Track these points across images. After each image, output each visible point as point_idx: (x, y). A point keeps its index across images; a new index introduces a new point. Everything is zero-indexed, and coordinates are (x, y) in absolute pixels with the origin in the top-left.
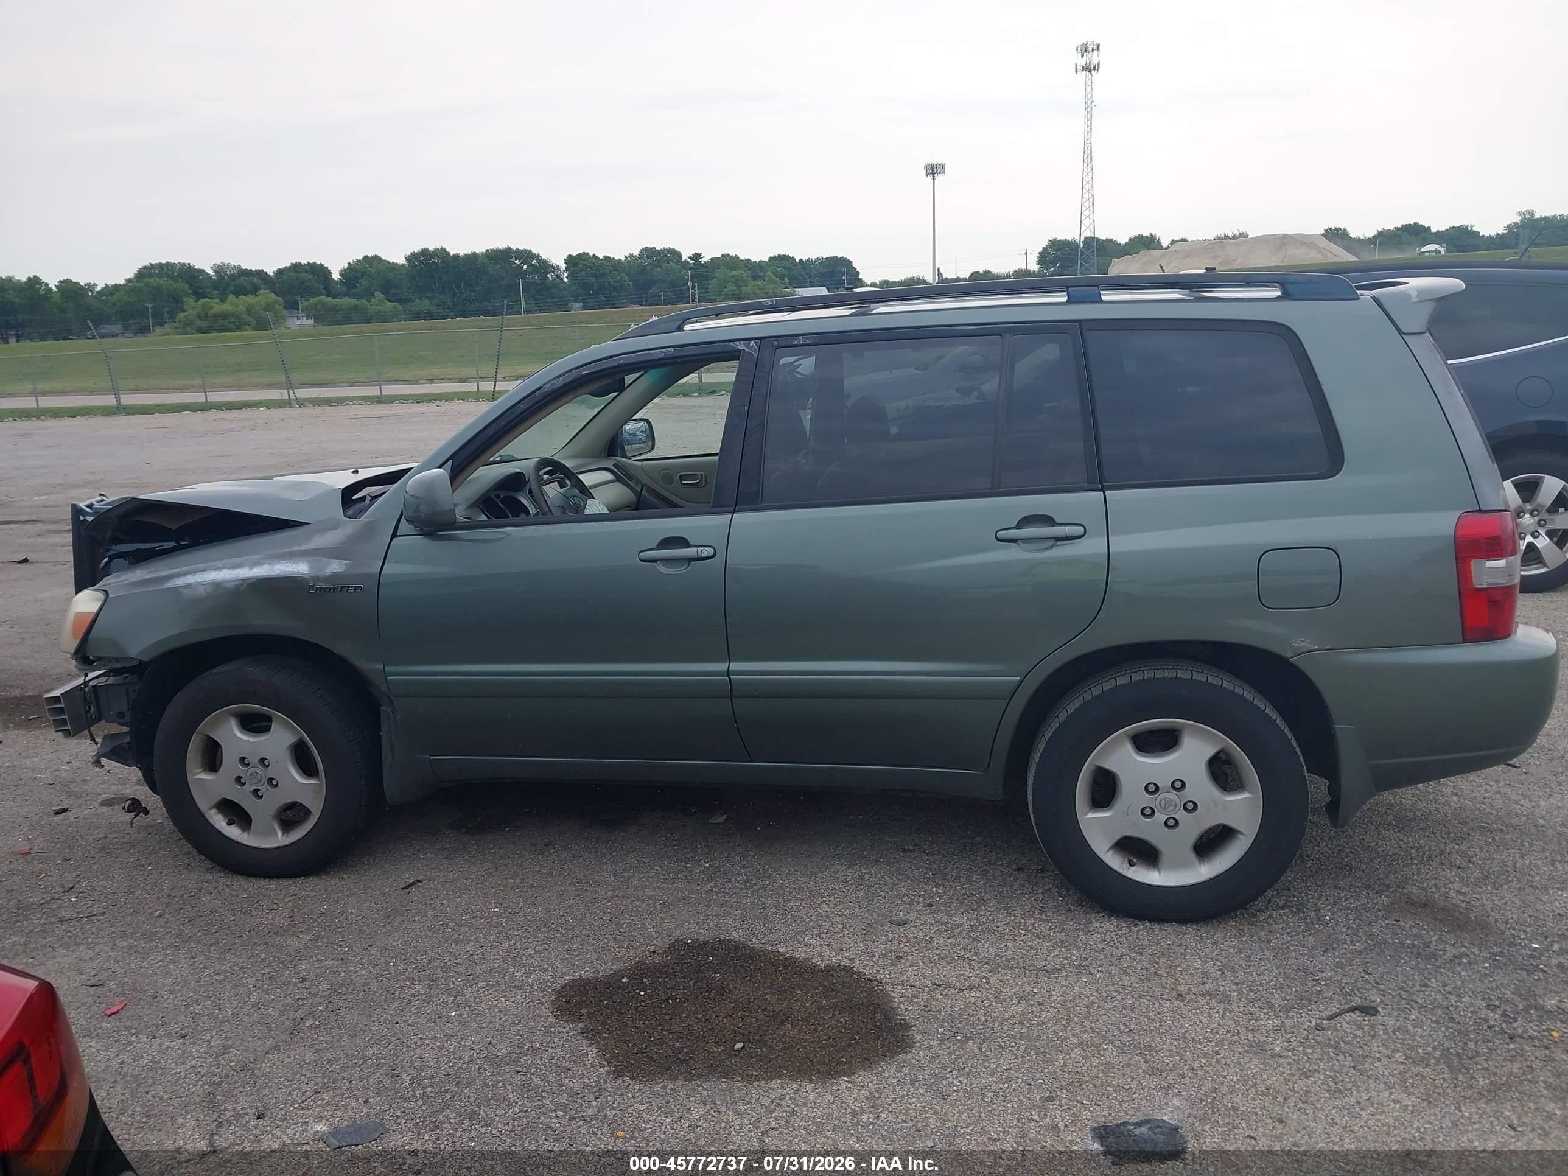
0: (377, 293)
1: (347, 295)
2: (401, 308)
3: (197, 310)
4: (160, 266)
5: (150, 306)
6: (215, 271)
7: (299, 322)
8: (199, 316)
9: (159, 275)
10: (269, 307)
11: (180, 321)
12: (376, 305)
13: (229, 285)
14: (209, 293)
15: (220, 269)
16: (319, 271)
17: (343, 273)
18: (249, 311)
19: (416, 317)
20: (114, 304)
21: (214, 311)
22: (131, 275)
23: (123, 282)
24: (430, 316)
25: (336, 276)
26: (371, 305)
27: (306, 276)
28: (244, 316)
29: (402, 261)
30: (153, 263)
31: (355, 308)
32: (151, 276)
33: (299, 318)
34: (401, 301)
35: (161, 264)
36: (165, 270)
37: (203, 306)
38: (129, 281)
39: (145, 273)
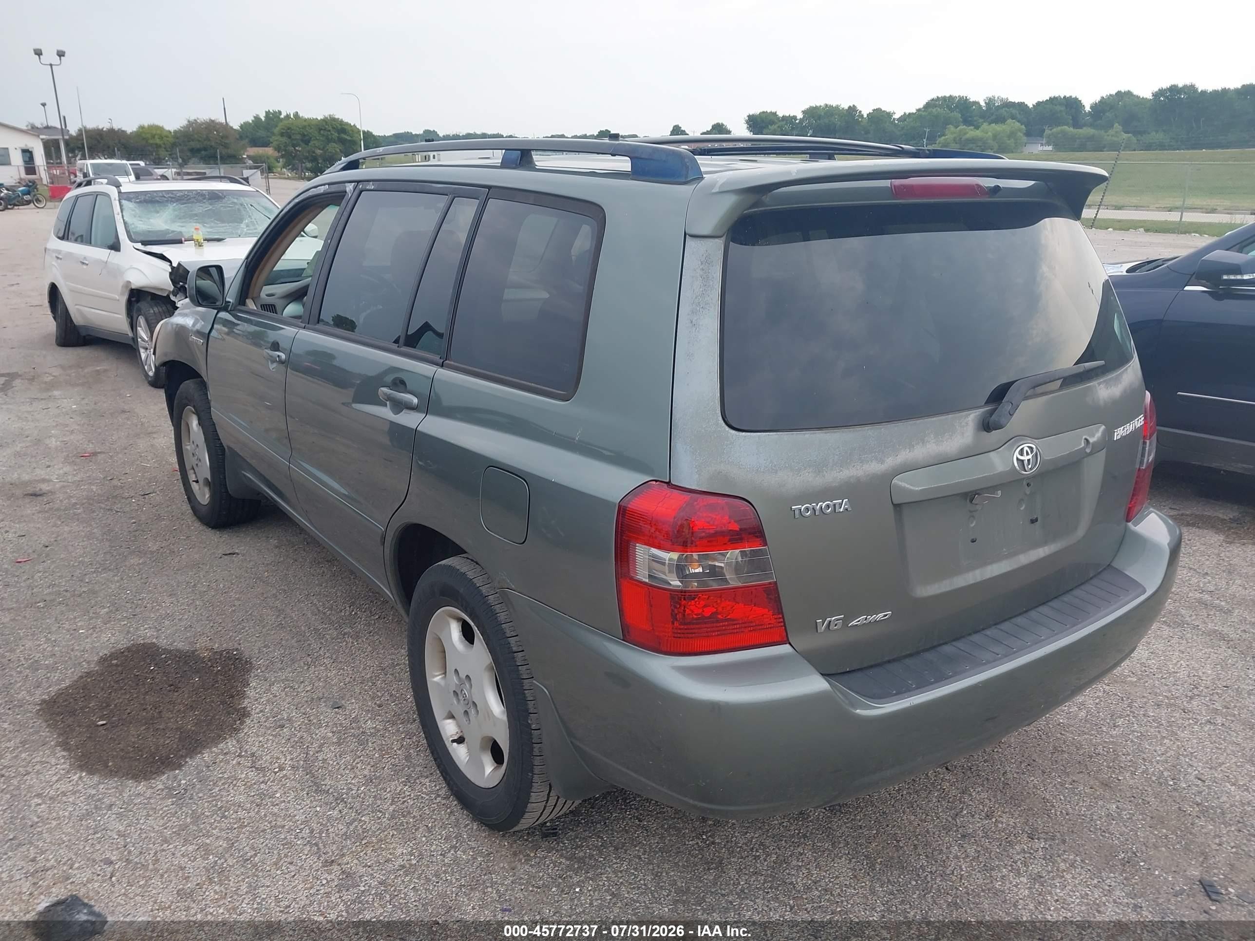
0: (1116, 125)
1: (1091, 125)
2: (1134, 139)
3: (955, 135)
4: (944, 99)
5: (928, 130)
6: (986, 103)
7: (1040, 148)
8: (954, 140)
9: (941, 106)
10: (1012, 135)
11: (939, 143)
12: (1112, 136)
13: (992, 114)
14: (976, 121)
15: (990, 102)
16: (1072, 104)
17: (1094, 107)
18: (995, 137)
19: (1148, 147)
20: (903, 128)
21: (968, 136)
22: (921, 106)
23: (914, 111)
24: (1162, 147)
25: (1088, 108)
26: (1108, 135)
27: (1058, 108)
28: (989, 141)
29: (1149, 96)
30: (940, 96)
31: (1091, 138)
32: (935, 106)
33: (1042, 145)
34: (1136, 133)
35: (945, 97)
36: (947, 102)
37: (960, 131)
38: (919, 110)
39: (930, 105)
